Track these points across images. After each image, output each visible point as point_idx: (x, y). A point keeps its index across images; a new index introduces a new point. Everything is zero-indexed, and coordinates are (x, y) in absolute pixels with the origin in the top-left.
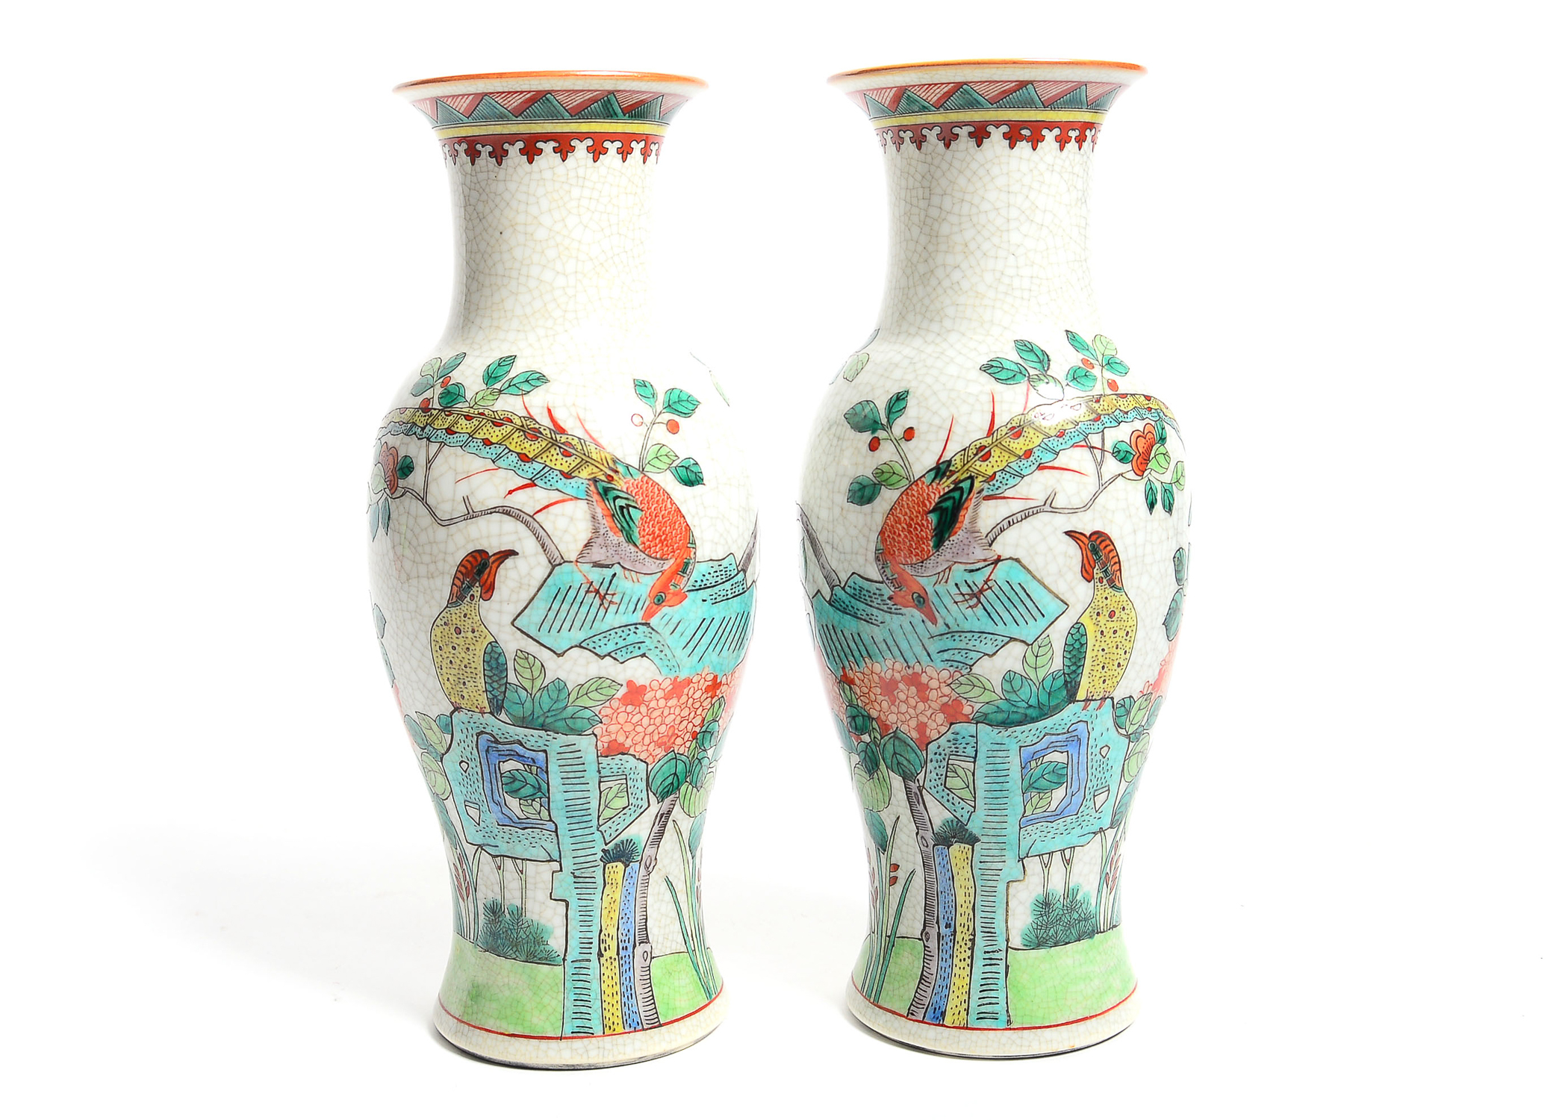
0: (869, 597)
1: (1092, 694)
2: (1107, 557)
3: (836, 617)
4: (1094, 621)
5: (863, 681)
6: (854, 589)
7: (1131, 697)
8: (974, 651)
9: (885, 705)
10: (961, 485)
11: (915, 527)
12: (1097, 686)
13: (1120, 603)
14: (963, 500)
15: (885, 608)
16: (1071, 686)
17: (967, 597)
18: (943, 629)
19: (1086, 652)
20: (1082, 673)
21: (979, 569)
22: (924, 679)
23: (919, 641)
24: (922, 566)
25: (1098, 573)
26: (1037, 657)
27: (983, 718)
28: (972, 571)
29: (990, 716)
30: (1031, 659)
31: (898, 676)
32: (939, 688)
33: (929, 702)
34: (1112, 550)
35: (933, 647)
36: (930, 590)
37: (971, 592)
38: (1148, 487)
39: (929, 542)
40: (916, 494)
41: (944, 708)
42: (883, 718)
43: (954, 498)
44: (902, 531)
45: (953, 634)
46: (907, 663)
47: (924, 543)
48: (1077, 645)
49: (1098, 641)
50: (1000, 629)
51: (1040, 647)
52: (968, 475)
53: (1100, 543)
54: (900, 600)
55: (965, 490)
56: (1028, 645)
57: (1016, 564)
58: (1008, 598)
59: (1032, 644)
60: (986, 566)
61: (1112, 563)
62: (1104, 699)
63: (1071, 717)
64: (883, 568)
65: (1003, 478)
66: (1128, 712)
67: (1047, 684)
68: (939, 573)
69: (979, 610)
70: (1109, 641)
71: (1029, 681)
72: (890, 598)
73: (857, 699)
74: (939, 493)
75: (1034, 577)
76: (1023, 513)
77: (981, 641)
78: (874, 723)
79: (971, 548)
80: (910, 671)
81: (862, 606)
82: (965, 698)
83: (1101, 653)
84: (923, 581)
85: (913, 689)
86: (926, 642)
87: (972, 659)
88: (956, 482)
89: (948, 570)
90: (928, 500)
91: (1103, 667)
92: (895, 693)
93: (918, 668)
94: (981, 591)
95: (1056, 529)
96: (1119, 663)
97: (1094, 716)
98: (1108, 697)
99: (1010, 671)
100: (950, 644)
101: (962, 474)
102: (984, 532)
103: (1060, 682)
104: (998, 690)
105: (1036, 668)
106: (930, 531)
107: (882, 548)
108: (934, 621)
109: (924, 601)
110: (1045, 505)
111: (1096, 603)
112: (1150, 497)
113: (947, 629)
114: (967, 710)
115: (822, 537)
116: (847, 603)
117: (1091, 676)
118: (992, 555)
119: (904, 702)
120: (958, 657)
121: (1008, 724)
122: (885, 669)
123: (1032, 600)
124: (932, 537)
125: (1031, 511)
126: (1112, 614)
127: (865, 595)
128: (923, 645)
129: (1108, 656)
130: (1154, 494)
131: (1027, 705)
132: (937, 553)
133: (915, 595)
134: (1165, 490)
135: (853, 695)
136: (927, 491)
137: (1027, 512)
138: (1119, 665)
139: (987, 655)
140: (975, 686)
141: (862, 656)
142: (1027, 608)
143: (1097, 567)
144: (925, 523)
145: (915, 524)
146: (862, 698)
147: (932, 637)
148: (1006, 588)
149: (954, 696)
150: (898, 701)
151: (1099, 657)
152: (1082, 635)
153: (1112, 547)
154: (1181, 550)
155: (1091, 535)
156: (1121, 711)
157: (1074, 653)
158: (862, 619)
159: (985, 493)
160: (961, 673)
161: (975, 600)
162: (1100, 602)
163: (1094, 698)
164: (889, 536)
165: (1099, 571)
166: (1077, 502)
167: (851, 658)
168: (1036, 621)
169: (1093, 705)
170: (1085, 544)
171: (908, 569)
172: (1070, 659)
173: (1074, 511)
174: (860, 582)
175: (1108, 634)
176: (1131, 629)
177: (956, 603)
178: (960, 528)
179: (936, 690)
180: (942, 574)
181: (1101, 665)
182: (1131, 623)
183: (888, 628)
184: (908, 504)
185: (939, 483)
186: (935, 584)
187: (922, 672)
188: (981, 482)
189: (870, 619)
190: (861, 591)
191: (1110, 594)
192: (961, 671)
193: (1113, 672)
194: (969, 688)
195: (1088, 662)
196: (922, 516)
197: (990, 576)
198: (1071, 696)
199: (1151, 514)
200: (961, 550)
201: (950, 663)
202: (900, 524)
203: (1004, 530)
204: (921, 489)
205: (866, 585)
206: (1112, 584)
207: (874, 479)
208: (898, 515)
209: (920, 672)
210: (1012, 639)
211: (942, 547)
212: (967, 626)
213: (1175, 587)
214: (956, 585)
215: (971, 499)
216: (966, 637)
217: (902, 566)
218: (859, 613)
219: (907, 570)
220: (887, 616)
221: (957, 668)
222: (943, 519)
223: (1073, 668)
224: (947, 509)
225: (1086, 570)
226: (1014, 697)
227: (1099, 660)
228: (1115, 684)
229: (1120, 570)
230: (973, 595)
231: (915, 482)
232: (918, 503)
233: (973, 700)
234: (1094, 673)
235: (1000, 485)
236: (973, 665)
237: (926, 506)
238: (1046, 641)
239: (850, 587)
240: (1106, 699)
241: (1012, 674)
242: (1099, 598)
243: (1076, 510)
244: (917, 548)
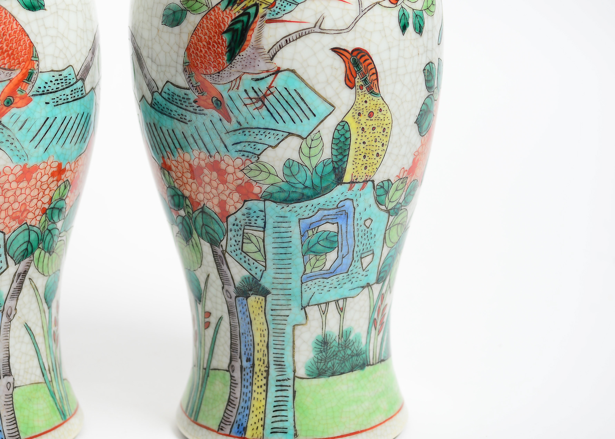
0: (180, 100)
1: (356, 178)
2: (366, 69)
3: (157, 116)
4: (356, 120)
5: (177, 167)
6: (169, 94)
7: (389, 180)
8: (260, 143)
9: (194, 186)
10: (249, 11)
11: (213, 45)
12: (360, 171)
13: (378, 106)
14: (250, 24)
15: (191, 109)
16: (339, 172)
17: (254, 100)
18: (236, 126)
19: (350, 144)
20: (347, 161)
21: (263, 78)
22: (223, 166)
23: (218, 136)
24: (219, 76)
25: (359, 82)
26: (310, 148)
27: (269, 197)
28: (257, 80)
29: (275, 195)
30: (305, 150)
31: (203, 164)
32: (235, 172)
33: (227, 184)
34: (370, 64)
35: (229, 140)
36: (225, 95)
37: (257, 97)
38: (401, 13)
39: (224, 56)
40: (213, 18)
41: (239, 189)
42: (194, 197)
43: (243, 21)
44: (203, 48)
45: (245, 130)
46: (209, 153)
47: (220, 57)
48: (342, 139)
49: (360, 136)
50: (281, 126)
51: (312, 140)
52: (254, 3)
53: (361, 58)
54: (202, 103)
55: (251, 15)
56: (303, 138)
57: (292, 75)
58: (287, 101)
59: (306, 138)
60: (268, 76)
61: (370, 74)
62: (366, 182)
63: (340, 196)
64: (189, 77)
65: (282, 5)
66: (387, 192)
67: (319, 169)
68: (232, 81)
69: (264, 111)
70: (369, 136)
71: (305, 167)
72: (195, 102)
73: (174, 182)
74: (232, 17)
75: (307, 85)
76: (297, 34)
77: (266, 136)
78: (187, 201)
79: (257, 63)
80: (212, 160)
81: (174, 108)
82: (255, 181)
83: (362, 145)
84: (220, 88)
85: (215, 174)
86: (223, 136)
87: (259, 149)
88: (245, 9)
89: (238, 79)
90: (222, 23)
91: (365, 157)
92: (202, 177)
93: (218, 157)
94: (265, 96)
95: (324, 46)
96: (378, 154)
97: (358, 195)
98: (369, 181)
99: (289, 159)
100: (242, 138)
101: (249, 2)
102: (267, 48)
103: (329, 168)
104: (281, 174)
105: (310, 157)
106: (225, 48)
107: (188, 61)
108: (229, 120)
109: (221, 104)
110: (315, 27)
111: (358, 106)
112: (403, 22)
113: (239, 126)
114: (256, 190)
115: (144, 53)
116: (164, 105)
117: (354, 163)
118: (272, 67)
119: (208, 184)
120: (248, 149)
121: (289, 201)
122: (193, 158)
123: (305, 103)
124: (226, 53)
125: (304, 31)
126: (371, 114)
127: (176, 99)
128: (221, 138)
129: (368, 148)
130: (407, 19)
131: (303, 187)
132: (230, 65)
133: (214, 99)
134: (416, 15)
135: (171, 179)
136: (222, 16)
137: (300, 32)
138: (378, 155)
139: (271, 146)
140: (262, 171)
141: (176, 148)
142: (301, 109)
143: (358, 77)
144: (220, 41)
145: (213, 42)
146: (177, 181)
147: (228, 133)
148: (284, 93)
149: (246, 179)
150: (204, 183)
151: (361, 148)
152: (347, 131)
153: (370, 61)
154: (431, 64)
155: (353, 51)
156: (381, 192)
157: (340, 145)
158: (174, 118)
159: (267, 17)
160: (251, 161)
161: (260, 103)
162: (361, 104)
163: (357, 181)
164: (193, 52)
165: (359, 80)
166: (341, 25)
167: (168, 150)
168: (309, 120)
169: (357, 186)
170: (348, 58)
171: (208, 78)
172: (337, 149)
173: (339, 32)
174: (172, 88)
175: (368, 130)
176: (388, 126)
177: (245, 105)
178: (248, 46)
179: (232, 174)
180: (234, 82)
181: (363, 154)
182: (387, 121)
183: (194, 125)
184: (207, 26)
185: (231, 10)
186: (229, 90)
187: (221, 160)
188: (263, 8)
189: (181, 118)
190: (173, 96)
191: (369, 99)
192: (251, 159)
193: (373, 161)
194: (257, 173)
195: (352, 152)
196: (219, 36)
197: (271, 83)
198: (338, 180)
199: (403, 34)
200: (248, 63)
201: (242, 153)
202: (202, 42)
203: (283, 47)
204: (217, 13)
205: (177, 91)
206: (371, 91)
207: (181, 6)
208: (200, 35)
209: (219, 160)
210: (290, 134)
211: (234, 61)
212: (254, 124)
213: (425, 93)
214: (245, 91)
215: (257, 22)
216: (254, 132)
217: (203, 76)
218: (172, 113)
219: (207, 79)
220: (193, 116)
221: (248, 157)
222: (235, 38)
223: (340, 157)
224: (237, 30)
225: (349, 79)
226: (293, 180)
227: (361, 151)
228: (375, 170)
229: (377, 79)
230: (259, 99)
231: (212, 8)
232: (215, 25)
233: (261, 182)
234: (357, 161)
235: (279, 11)
236: (260, 155)
237: (221, 27)
238: (318, 136)
239: (166, 93)
240: (367, 181)
241: (291, 162)
242: (359, 101)
243: (341, 32)
244: (215, 61)
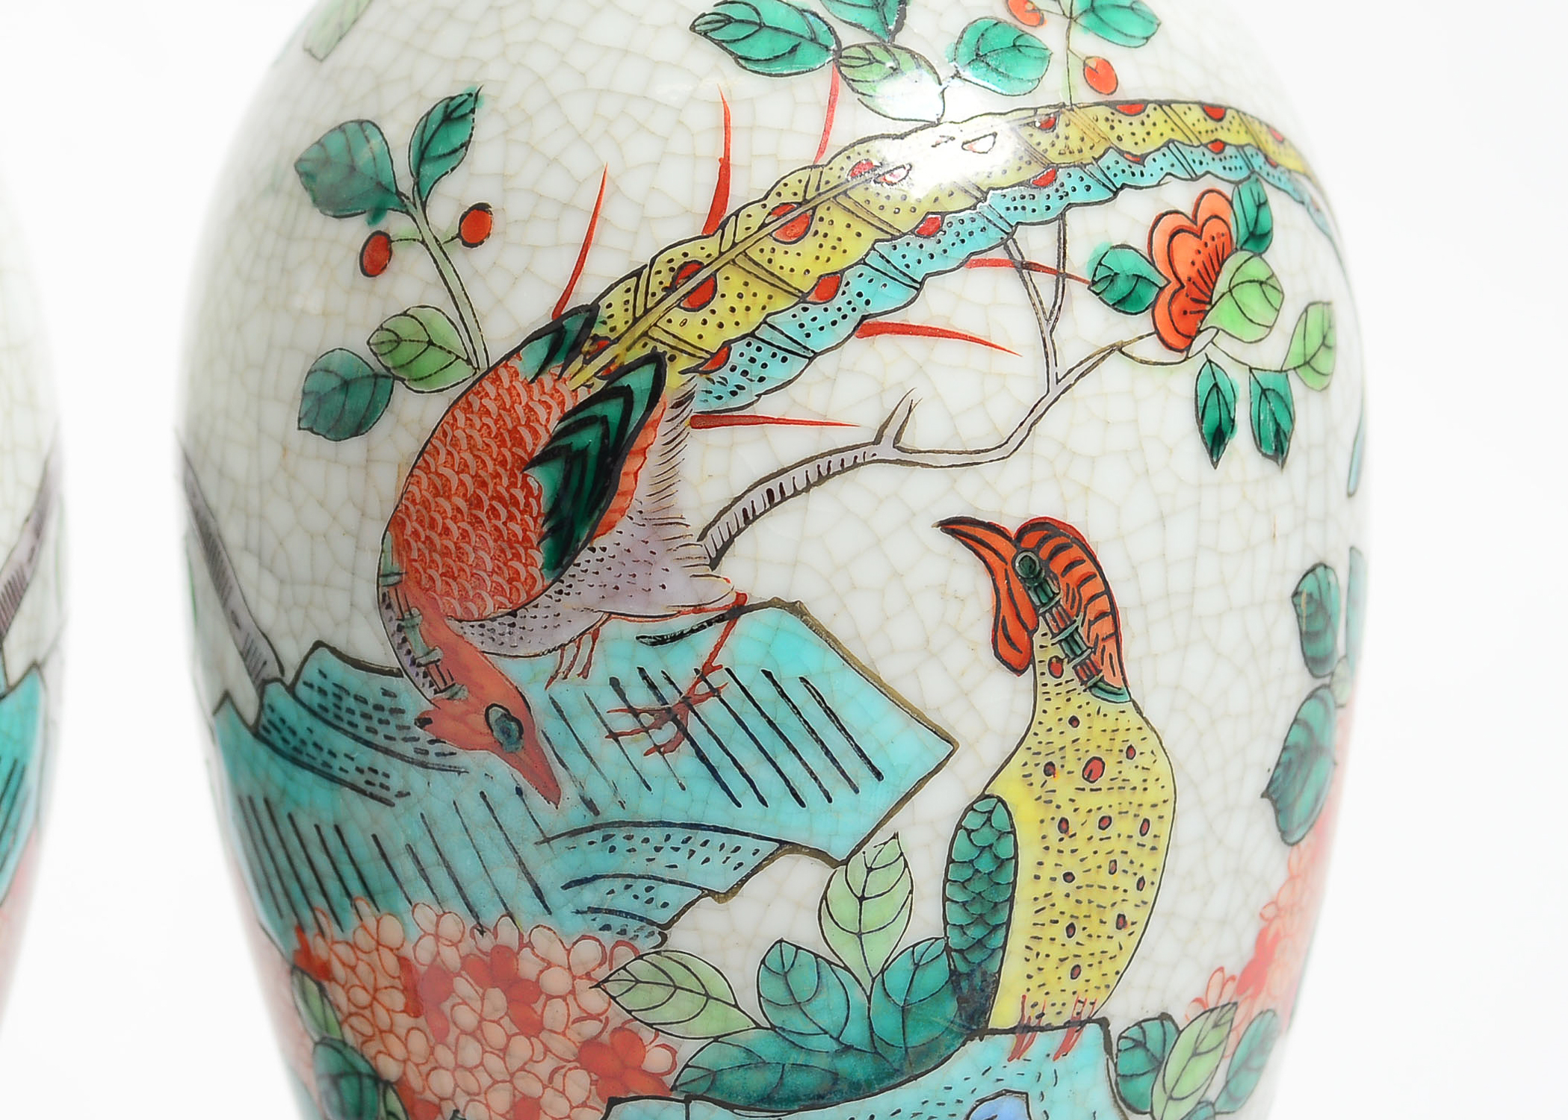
0: (365, 716)
1: (1037, 1011)
2: (1074, 598)
3: (278, 770)
4: (1037, 790)
5: (353, 969)
6: (322, 692)
7: (1164, 1017)
8: (672, 882)
9: (418, 1042)
10: (625, 381)
11: (493, 508)
12: (1053, 986)
13: (1120, 737)
14: (630, 430)
15: (408, 749)
16: (972, 988)
17: (647, 719)
18: (579, 816)
19: (1014, 884)
20: (1004, 947)
21: (682, 635)
22: (528, 966)
23: (509, 852)
24: (513, 625)
25: (1045, 646)
26: (862, 899)
27: (704, 1085)
28: (660, 641)
29: (728, 1079)
30: (844, 906)
31: (451, 957)
32: (573, 992)
33: (544, 1035)
34: (1089, 577)
35: (552, 870)
36: (537, 697)
37: (657, 705)
38: (1206, 385)
39: (533, 552)
40: (492, 407)
41: (589, 1053)
42: (415, 1081)
43: (604, 420)
44: (454, 519)
45: (611, 831)
46: (477, 917)
47: (517, 556)
48: (985, 864)
49: (1053, 852)
50: (749, 816)
51: (870, 870)
52: (647, 351)
53: (1053, 555)
54: (448, 726)
55: (637, 397)
56: (834, 863)
57: (791, 621)
58: (770, 723)
59: (846, 862)
60: (702, 627)
61: (1090, 616)
62: (1076, 1025)
63: (976, 1080)
64: (400, 629)
65: (753, 360)
66: (1158, 1064)
67: (897, 980)
68: (562, 646)
69: (684, 760)
70: (1086, 851)
71: (840, 972)
72: (423, 722)
73: (340, 1024)
74: (562, 403)
75: (847, 659)
76: (811, 468)
77: (692, 853)
78: (392, 1097)
79: (658, 577)
80: (486, 943)
81: (343, 744)
82: (650, 1025)
83: (1062, 887)
84: (517, 671)
85: (497, 998)
86: (530, 853)
87: (665, 905)
88: (614, 374)
89: (588, 638)
90: (527, 425)
91: (1071, 929)
92: (446, 1006)
93: (508, 934)
94: (689, 702)
95: (914, 515)
96: (1122, 917)
97: (1047, 1077)
98: (1089, 1020)
99: (781, 941)
100: (598, 860)
101: (629, 349)
102: (696, 525)
103: (935, 976)
104: (749, 1000)
105: (860, 935)
106: (535, 520)
107: (396, 567)
108: (551, 792)
109: (521, 731)
110: (877, 441)
111: (1043, 737)
112: (1212, 416)
113: (590, 815)
114: (656, 1060)
115: (232, 533)
116: (302, 733)
117: (1031, 955)
118: (717, 593)
119: (472, 1034)
120: (623, 901)
121: (781, 1101)
122: (414, 933)
123: (842, 729)
124: (542, 538)
125: (836, 459)
126: (1093, 769)
127: (351, 711)
128: (521, 863)
129: (1083, 895)
130: (1226, 406)
131: (835, 1046)
132: (557, 586)
133: (495, 714)
134: (1264, 391)
135: (329, 1012)
136: (524, 399)
137: (823, 463)
138: (1121, 922)
139: (712, 893)
140: (676, 988)
141: (349, 895)
142: (828, 752)
143: (1043, 628)
144: (520, 495)
145: (492, 498)
146: (354, 1021)
147: (547, 840)
148: (763, 692)
149: (617, 1016)
150: (454, 1032)
151: (1058, 898)
152: (1001, 834)
153: (1088, 567)
154: (1320, 571)
155: (1023, 531)
156: (1135, 1061)
157: (977, 886)
158: (342, 783)
159: (696, 406)
160: (634, 949)
161: (669, 730)
162: (1056, 731)
163: (1044, 1022)
164: (415, 533)
165: (1048, 641)
166: (976, 433)
167: (319, 901)
168: (857, 791)
169: (1043, 1044)
170: (1003, 559)
171: (472, 634)
172: (964, 904)
173: (971, 459)
174: (339, 671)
175: (1084, 827)
176: (1158, 811)
177: (614, 736)
178: (622, 512)
179: (564, 998)
180: (571, 650)
181: (1065, 922)
182: (1154, 794)
183: (418, 810)
184: (469, 437)
185: (560, 376)
186: (553, 678)
187: (522, 946)
188: (683, 372)
189: (368, 783)
190: (340, 698)
191: (1087, 709)
192: (636, 943)
193: (1103, 944)
194: (660, 993)
195: (1022, 915)
196: (512, 475)
197: (713, 655)
198: (971, 1018)
199: (1215, 465)
200: (625, 577)
201: (602, 919)
202: (448, 498)
203: (756, 517)
204: (508, 390)
205: (355, 680)
206: (1093, 680)
207: (372, 360)
208: (442, 470)
209: (515, 944)
210: (785, 846)
211: (572, 570)
212: (648, 807)
213: (1298, 681)
214: (614, 683)
215: (657, 422)
216: (646, 840)
217: (455, 625)
218: (336, 764)
219: (469, 637)
220: (416, 778)
221: (623, 932)
222: (574, 482)
223: (976, 932)
224: (583, 453)
225: (1008, 638)
226: (795, 1021)
227: (1058, 908)
228: (1112, 979)
229: (1116, 635)
230: (667, 714)
231: (490, 370)
232: (499, 434)
233: (674, 1029)
234: (1044, 947)
235: (742, 381)
236: (669, 925)
237: (520, 442)
238: (890, 852)
239: (311, 686)
240: (1083, 1024)
241: (789, 952)
242: (1050, 721)
243: (976, 458)
244: (497, 571)
